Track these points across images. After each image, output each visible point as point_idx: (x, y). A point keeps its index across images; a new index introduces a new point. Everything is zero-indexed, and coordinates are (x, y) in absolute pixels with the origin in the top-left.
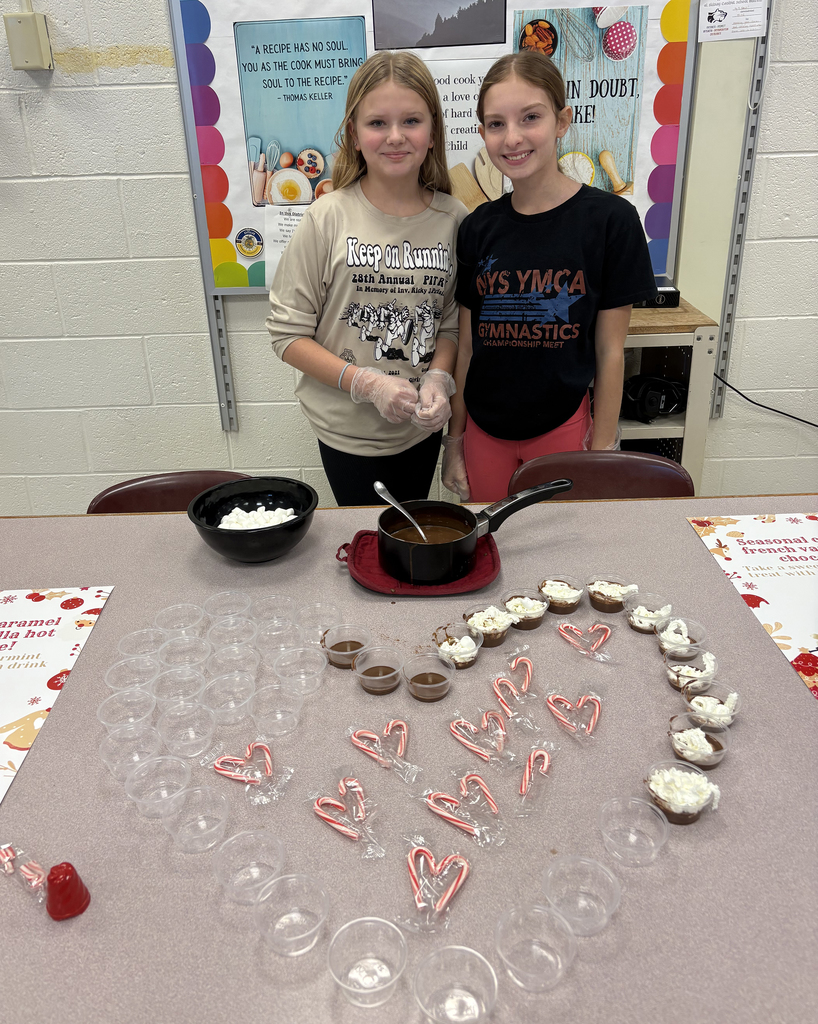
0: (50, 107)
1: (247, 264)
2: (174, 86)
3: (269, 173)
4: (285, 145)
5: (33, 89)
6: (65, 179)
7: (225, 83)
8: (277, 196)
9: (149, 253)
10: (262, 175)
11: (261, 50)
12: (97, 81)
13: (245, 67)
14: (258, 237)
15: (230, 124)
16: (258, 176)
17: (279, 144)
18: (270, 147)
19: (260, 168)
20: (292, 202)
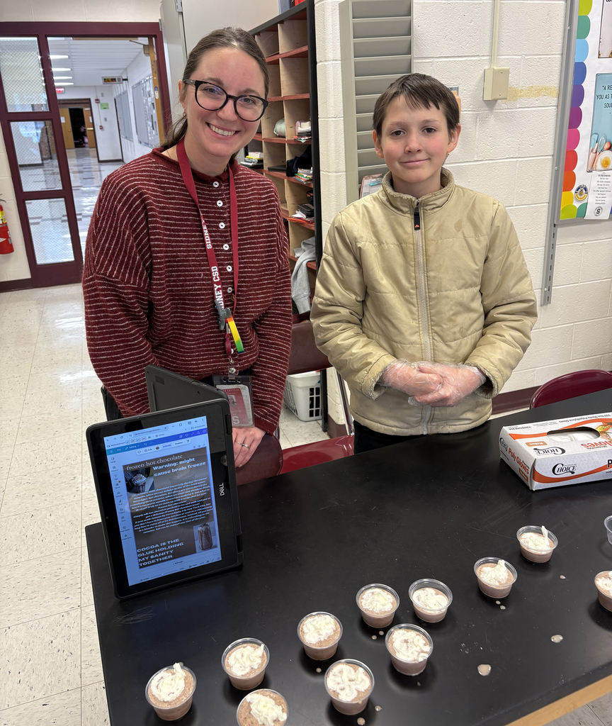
0: (492, 121)
1: (577, 205)
2: (554, 108)
3: (598, 153)
4: (608, 138)
5: (485, 111)
6: (490, 162)
7: (587, 106)
8: (599, 166)
9: (524, 203)
10: (595, 155)
11: (607, 88)
12: (518, 106)
13: (598, 97)
14: (586, 189)
15: (584, 128)
16: (592, 155)
17: (606, 138)
18: (602, 139)
19: (594, 151)
20: (605, 169)
